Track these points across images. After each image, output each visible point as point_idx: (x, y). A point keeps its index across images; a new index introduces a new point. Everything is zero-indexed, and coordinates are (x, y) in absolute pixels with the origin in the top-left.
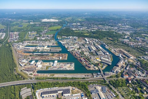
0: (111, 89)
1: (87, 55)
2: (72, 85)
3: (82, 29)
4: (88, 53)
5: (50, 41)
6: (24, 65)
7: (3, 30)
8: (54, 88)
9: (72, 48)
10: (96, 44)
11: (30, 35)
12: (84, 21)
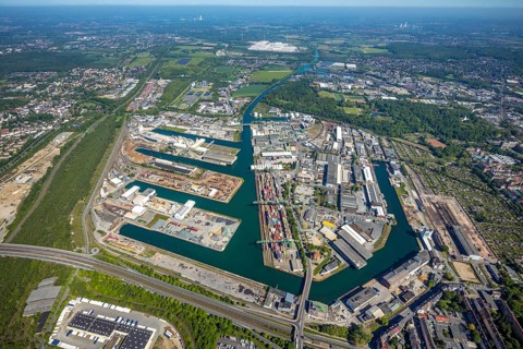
3: (350, 86)
4: (310, 191)
5: (225, 121)
9: (272, 158)
10: (362, 159)
11: (191, 94)
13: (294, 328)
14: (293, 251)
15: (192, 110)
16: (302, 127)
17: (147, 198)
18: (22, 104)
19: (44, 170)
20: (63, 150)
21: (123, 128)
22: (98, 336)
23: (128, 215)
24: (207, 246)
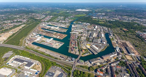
1: (82, 40)
4: (85, 38)
5: (66, 24)
6: (31, 36)
9: (76, 31)
10: (102, 32)
13: (73, 65)
14: (77, 50)
15: (58, 22)
16: (86, 25)
17: (41, 37)
18: (15, 19)
19: (17, 31)
20: (23, 28)
21: (39, 25)
22: (19, 63)
23: (35, 40)
24: (54, 47)
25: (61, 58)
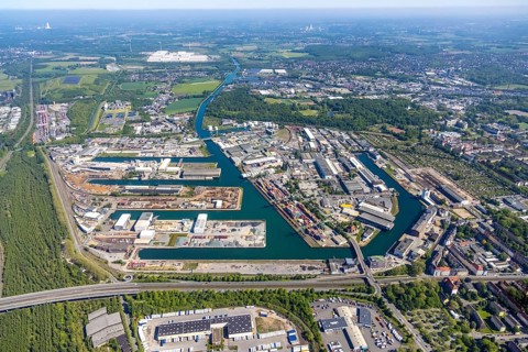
0: (388, 313)
1: (309, 193)
2: (258, 301)
3: (293, 91)
5: (178, 139)
6: (93, 228)
7: (12, 95)
8: (198, 311)
9: (258, 165)
10: (343, 152)
11: (110, 116)
12: (300, 59)
14: (329, 231)
15: (127, 131)
16: (269, 133)
17: (148, 223)
24: (247, 246)
25: (311, 272)
